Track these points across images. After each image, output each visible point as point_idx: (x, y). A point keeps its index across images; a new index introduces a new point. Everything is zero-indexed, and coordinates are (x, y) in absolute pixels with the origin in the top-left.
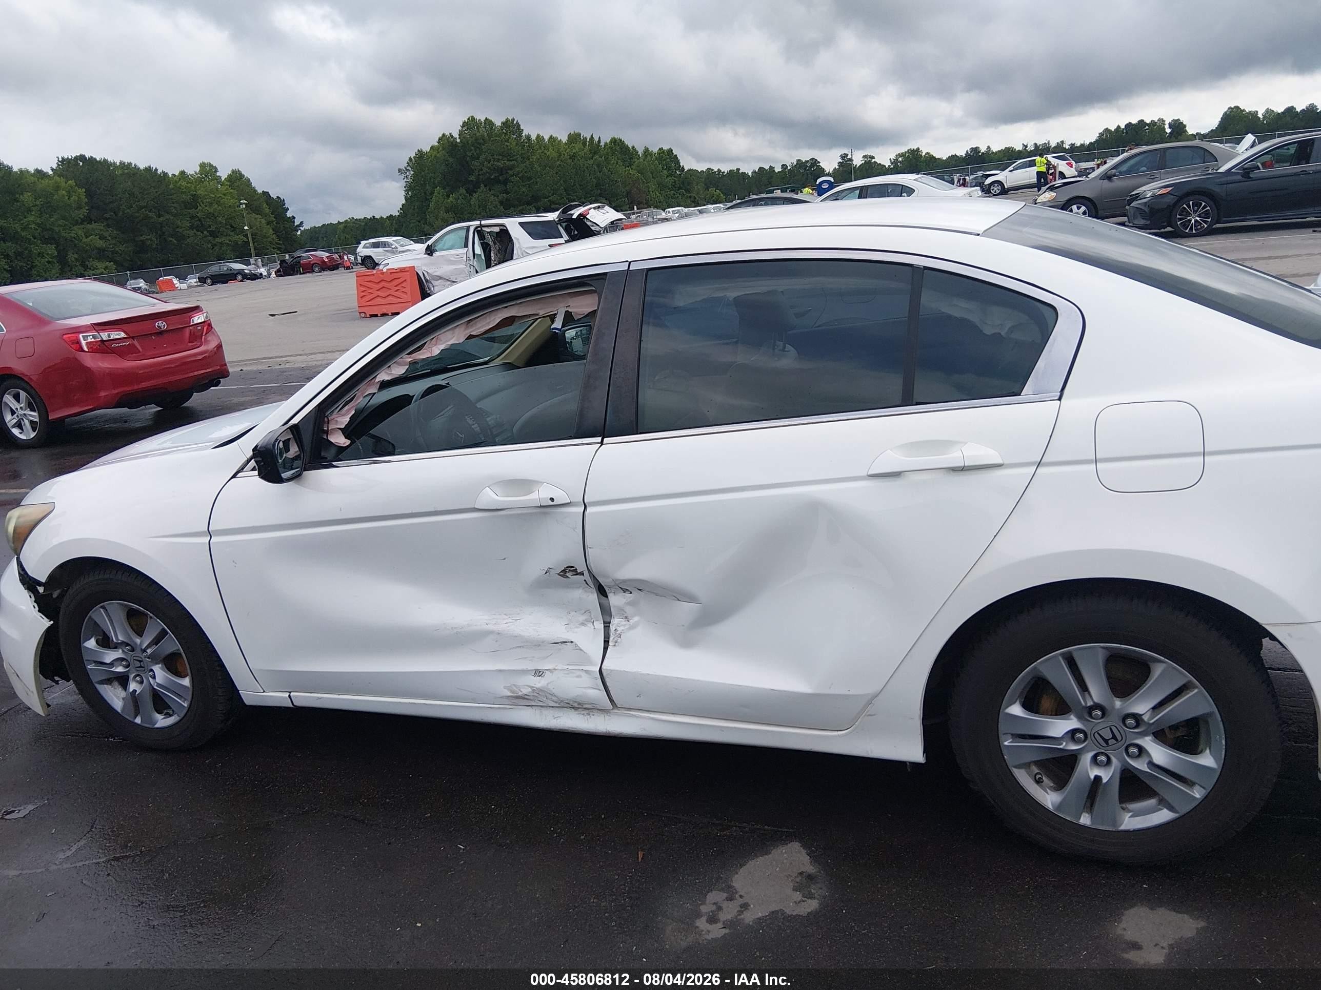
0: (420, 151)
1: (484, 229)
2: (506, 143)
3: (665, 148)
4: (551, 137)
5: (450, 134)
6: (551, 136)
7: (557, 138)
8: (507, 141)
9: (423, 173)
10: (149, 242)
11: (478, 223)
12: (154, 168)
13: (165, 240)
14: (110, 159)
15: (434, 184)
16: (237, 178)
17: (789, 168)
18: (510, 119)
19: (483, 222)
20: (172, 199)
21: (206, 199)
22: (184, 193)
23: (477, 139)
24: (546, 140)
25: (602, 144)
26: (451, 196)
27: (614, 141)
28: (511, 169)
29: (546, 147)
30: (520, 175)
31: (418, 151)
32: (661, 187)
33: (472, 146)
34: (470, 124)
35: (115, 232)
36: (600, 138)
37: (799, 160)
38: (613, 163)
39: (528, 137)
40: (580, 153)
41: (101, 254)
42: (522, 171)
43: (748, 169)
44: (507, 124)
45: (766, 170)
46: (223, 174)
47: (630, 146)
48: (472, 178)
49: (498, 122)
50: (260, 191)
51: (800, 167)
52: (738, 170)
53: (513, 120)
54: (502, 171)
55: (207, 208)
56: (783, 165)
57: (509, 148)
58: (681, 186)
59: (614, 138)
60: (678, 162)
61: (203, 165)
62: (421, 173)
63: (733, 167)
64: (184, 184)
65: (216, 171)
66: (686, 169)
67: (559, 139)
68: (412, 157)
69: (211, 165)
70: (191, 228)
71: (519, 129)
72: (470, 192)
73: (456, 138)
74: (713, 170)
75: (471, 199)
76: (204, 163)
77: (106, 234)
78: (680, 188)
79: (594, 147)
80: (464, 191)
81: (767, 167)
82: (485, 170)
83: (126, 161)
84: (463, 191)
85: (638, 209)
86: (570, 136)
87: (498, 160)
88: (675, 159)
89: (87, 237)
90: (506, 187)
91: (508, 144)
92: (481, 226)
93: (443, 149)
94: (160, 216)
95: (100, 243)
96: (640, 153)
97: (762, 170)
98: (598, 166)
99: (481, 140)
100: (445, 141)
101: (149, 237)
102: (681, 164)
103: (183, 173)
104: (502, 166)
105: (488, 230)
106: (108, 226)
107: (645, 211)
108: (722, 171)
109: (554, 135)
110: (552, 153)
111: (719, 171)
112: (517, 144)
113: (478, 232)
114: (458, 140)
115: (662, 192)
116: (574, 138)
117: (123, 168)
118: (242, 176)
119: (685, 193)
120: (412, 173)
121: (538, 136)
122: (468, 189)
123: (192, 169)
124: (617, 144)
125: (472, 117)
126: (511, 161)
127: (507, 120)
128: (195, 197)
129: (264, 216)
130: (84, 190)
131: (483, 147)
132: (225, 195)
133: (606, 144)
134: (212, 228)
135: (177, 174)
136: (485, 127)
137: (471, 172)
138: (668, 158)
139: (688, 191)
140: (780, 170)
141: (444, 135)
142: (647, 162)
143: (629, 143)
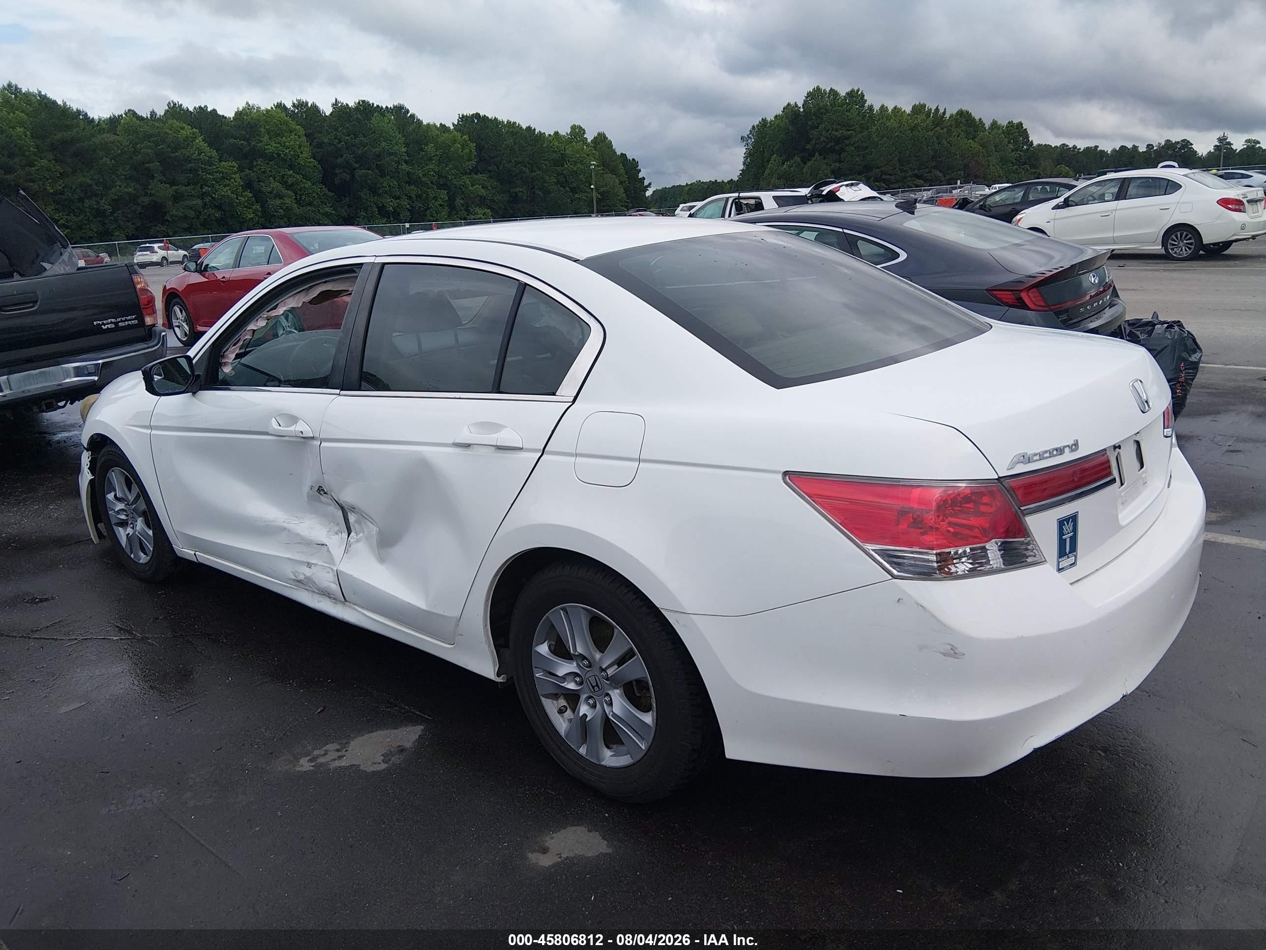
0: (764, 120)
1: (742, 201)
2: (847, 113)
3: (1015, 121)
4: (895, 108)
5: (796, 103)
6: (896, 106)
7: (901, 109)
8: (849, 111)
9: (763, 141)
10: (520, 194)
11: (737, 195)
12: (533, 128)
13: (534, 193)
14: (500, 119)
15: (773, 151)
16: (601, 140)
17: (1155, 148)
18: (856, 89)
19: (742, 195)
20: (544, 156)
21: (572, 158)
22: (554, 151)
23: (819, 110)
24: (890, 111)
25: (947, 116)
26: (786, 163)
27: (961, 113)
28: (848, 139)
29: (888, 118)
30: (856, 145)
31: (763, 119)
32: (1004, 161)
33: (814, 115)
34: (815, 95)
35: (495, 183)
36: (945, 109)
37: (1168, 141)
38: (955, 135)
39: (871, 108)
40: (922, 124)
41: (483, 202)
42: (858, 141)
43: (1108, 147)
44: (852, 94)
45: (1129, 149)
46: (590, 136)
47: (977, 118)
48: (809, 147)
49: (843, 92)
50: (618, 153)
51: (1168, 149)
52: (1096, 147)
53: (858, 90)
54: (838, 141)
55: (572, 166)
56: (1148, 145)
57: (849, 117)
58: (1027, 161)
59: (961, 109)
60: (1027, 137)
61: (573, 127)
62: (761, 141)
63: (1091, 144)
64: (556, 143)
65: (584, 133)
66: (1035, 144)
67: (903, 110)
68: (755, 125)
69: (580, 128)
70: (558, 183)
71: (862, 99)
72: (804, 161)
73: (800, 108)
74: (1068, 146)
75: (804, 167)
76: (575, 125)
77: (488, 185)
78: (1025, 163)
79: (938, 118)
80: (799, 159)
81: (1130, 146)
82: (822, 139)
83: (512, 121)
84: (797, 159)
85: (961, 183)
86: (914, 107)
87: (837, 130)
88: (1025, 134)
89: (472, 186)
90: (840, 156)
91: (849, 114)
92: (739, 198)
93: (787, 117)
94: (532, 171)
95: (483, 192)
96: (987, 126)
97: (1124, 148)
98: (938, 138)
99: (824, 110)
100: (790, 111)
101: (521, 190)
102: (1030, 139)
103: (556, 133)
104: (840, 135)
105: (745, 202)
106: (490, 177)
107: (967, 186)
108: (1078, 148)
109: (899, 106)
110: (892, 123)
111: (1075, 147)
112: (858, 114)
113: (736, 203)
114: (802, 110)
115: (1004, 167)
116: (918, 109)
117: (509, 126)
118: (605, 138)
119: (1029, 169)
120: (753, 140)
121: (883, 106)
122: (804, 157)
123: (565, 130)
124: (964, 117)
125: (818, 86)
126: (849, 130)
127: (853, 91)
128: (563, 157)
129: (618, 175)
130: (475, 144)
131: (825, 116)
132: (588, 155)
133: (951, 116)
134: (574, 185)
135: (552, 134)
136: (829, 97)
137: (809, 140)
138: (1017, 132)
139: (1034, 166)
140: (1145, 150)
141: (789, 104)
142: (993, 135)
143: (976, 115)
